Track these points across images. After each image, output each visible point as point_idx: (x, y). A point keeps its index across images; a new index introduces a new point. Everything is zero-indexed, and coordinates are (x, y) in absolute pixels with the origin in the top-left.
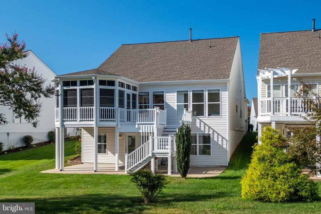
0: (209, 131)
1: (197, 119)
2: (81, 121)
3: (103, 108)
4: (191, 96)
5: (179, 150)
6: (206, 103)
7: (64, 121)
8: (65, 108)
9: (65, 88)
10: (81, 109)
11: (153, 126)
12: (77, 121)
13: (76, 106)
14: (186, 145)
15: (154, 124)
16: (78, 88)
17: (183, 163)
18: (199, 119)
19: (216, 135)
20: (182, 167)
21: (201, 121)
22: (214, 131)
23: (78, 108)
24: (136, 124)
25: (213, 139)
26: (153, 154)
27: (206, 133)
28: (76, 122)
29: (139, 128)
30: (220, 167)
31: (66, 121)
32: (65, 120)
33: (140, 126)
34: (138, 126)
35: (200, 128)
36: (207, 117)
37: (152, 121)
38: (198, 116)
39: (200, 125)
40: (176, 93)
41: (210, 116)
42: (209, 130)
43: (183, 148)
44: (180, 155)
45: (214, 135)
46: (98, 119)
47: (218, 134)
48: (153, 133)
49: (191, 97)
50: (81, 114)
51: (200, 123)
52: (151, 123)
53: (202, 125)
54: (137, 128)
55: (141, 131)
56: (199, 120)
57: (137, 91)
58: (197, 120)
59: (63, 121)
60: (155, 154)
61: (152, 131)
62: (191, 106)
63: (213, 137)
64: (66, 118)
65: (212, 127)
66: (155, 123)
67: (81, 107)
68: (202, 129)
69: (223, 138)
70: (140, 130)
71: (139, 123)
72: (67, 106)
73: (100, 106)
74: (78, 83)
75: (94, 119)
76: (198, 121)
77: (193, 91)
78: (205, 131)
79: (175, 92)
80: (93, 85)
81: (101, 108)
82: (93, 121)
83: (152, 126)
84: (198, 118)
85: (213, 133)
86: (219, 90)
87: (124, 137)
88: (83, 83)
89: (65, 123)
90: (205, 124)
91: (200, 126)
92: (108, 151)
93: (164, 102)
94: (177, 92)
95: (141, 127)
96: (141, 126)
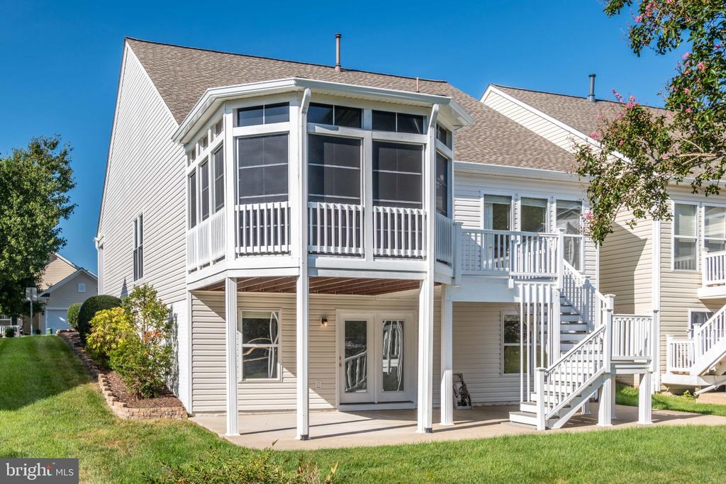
2: (378, 256)
3: (438, 216)
4: (519, 211)
7: (315, 253)
8: (317, 205)
9: (319, 129)
10: (379, 214)
11: (545, 285)
12: (362, 255)
13: (360, 202)
15: (555, 278)
16: (367, 136)
23: (369, 209)
28: (359, 259)
29: (515, 291)
31: (322, 253)
32: (318, 249)
33: (517, 282)
34: (514, 283)
40: (482, 200)
50: (379, 233)
52: (548, 274)
55: (519, 300)
59: (312, 254)
64: (322, 244)
66: (559, 275)
67: (380, 208)
70: (518, 296)
71: (515, 273)
72: (322, 200)
74: (367, 118)
75: (430, 253)
77: (522, 199)
79: (480, 197)
83: (549, 283)
87: (337, 323)
88: (383, 120)
89: (320, 261)
92: (285, 370)
94: (485, 196)
95: (520, 287)
96: (521, 284)
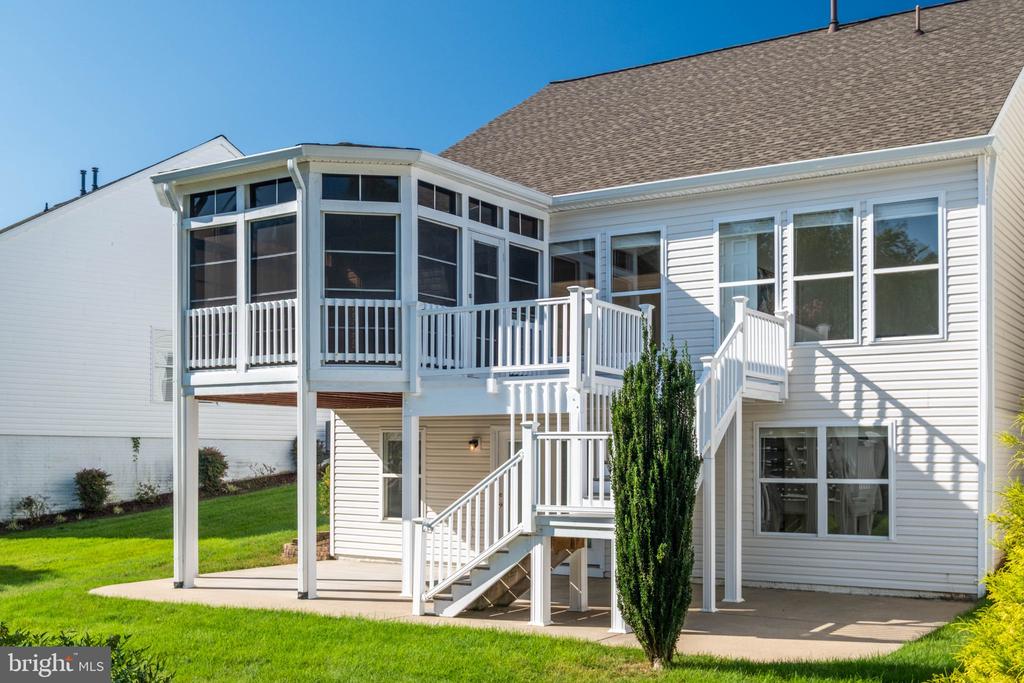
0: (882, 415)
1: (818, 353)
2: (252, 366)
3: (339, 302)
4: (790, 242)
5: (627, 497)
6: (865, 273)
7: (191, 369)
8: (193, 313)
9: (195, 225)
10: (251, 313)
11: (563, 384)
12: (235, 367)
13: (234, 302)
14: (660, 466)
15: (566, 372)
16: (240, 220)
17: (647, 571)
18: (831, 356)
19: (918, 434)
20: (644, 598)
21: (837, 363)
22: (907, 414)
23: (242, 308)
24: (488, 376)
25: (907, 452)
26: (541, 522)
27: (866, 422)
28: (233, 371)
29: (502, 395)
30: (942, 598)
31: (197, 368)
32: (193, 364)
33: (506, 383)
34: (499, 383)
35: (836, 399)
36: (867, 341)
37: (560, 361)
38: (821, 342)
39: (836, 382)
40: (716, 235)
41: (884, 339)
42: (882, 408)
43: (644, 486)
44: (631, 527)
45: (907, 434)
46: (317, 356)
47: (932, 432)
48: (566, 418)
49: (790, 251)
51: (836, 374)
52: (555, 366)
53: (847, 383)
54: (496, 395)
55: (510, 410)
56: (828, 361)
57: (542, 239)
58: (818, 362)
59: (186, 371)
60: (552, 523)
61: (558, 411)
62: (790, 294)
63: (906, 443)
64: (197, 358)
65: (893, 394)
66: (573, 365)
67: (253, 305)
68: (847, 405)
69: (958, 450)
70: (509, 404)
71: (500, 369)
72: (202, 305)
73: (329, 295)
74: (241, 197)
75: (298, 356)
76: (823, 367)
77: (797, 217)
78: (858, 416)
79: (711, 231)
80: (293, 198)
81: (329, 302)
82: (294, 363)
83: (559, 380)
84: (824, 350)
85: (906, 425)
86: (935, 200)
87: (492, 446)
89: (197, 378)
90: (860, 379)
91: (836, 391)
92: (429, 509)
93: (663, 283)
94: (724, 227)
95: (512, 389)
96: (511, 383)
